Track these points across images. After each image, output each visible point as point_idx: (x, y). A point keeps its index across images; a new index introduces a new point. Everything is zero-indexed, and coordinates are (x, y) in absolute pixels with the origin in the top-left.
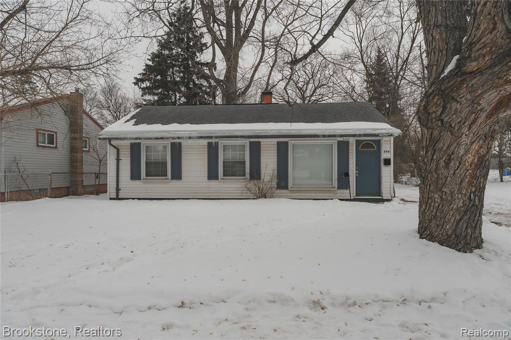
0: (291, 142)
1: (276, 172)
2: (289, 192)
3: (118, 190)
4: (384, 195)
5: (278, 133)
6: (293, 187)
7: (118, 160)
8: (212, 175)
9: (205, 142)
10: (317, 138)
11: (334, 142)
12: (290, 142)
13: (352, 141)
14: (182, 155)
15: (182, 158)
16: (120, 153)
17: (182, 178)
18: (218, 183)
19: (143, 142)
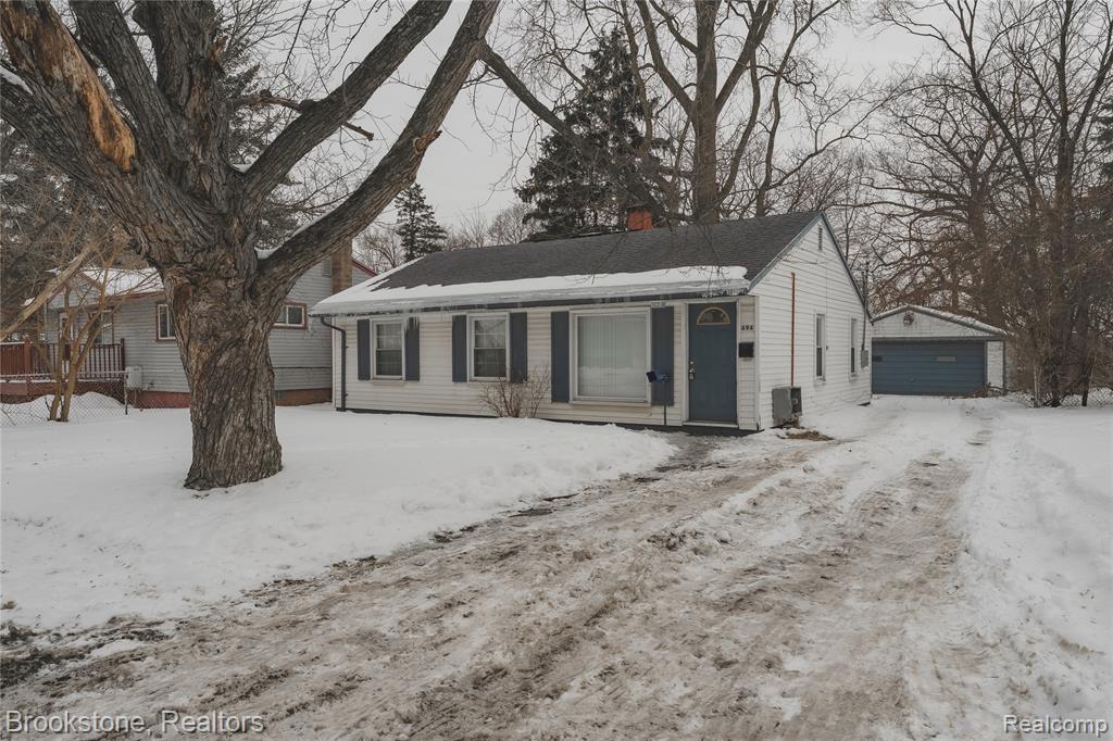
0: (575, 312)
1: (550, 369)
2: (570, 407)
3: (344, 395)
4: (740, 421)
5: (533, 297)
6: (579, 399)
7: (344, 348)
8: (459, 375)
9: (448, 316)
10: (591, 306)
11: (644, 311)
12: (571, 312)
13: (680, 307)
14: (421, 339)
15: (421, 343)
16: (347, 336)
17: (421, 378)
18: (466, 388)
19: (372, 319)
